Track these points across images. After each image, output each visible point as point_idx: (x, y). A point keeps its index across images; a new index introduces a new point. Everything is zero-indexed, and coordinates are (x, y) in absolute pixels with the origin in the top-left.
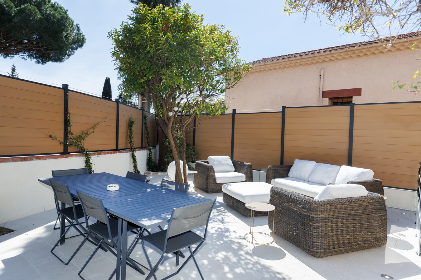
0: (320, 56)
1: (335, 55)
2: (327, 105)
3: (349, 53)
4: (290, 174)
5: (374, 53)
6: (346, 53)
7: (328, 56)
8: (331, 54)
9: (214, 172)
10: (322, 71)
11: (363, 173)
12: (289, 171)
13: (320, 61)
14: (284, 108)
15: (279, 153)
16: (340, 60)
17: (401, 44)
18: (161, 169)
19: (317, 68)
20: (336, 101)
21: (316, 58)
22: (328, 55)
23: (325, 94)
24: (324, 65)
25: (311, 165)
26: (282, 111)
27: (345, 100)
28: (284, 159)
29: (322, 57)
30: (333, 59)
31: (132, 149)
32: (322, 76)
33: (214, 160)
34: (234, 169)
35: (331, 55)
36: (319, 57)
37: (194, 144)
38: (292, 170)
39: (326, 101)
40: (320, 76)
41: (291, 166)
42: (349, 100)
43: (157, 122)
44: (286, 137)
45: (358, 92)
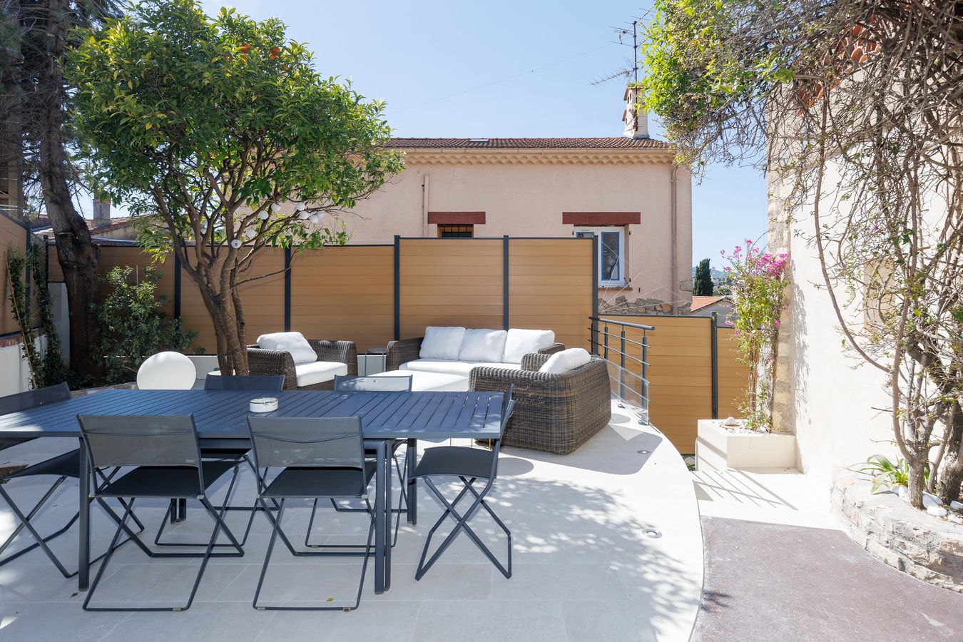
0: (424, 153)
1: (447, 156)
2: (436, 237)
3: (468, 156)
4: (421, 354)
5: (500, 163)
6: (463, 155)
7: (437, 156)
8: (442, 153)
9: (293, 364)
10: (427, 179)
11: (543, 336)
12: (419, 348)
13: (423, 161)
14: (397, 238)
15: (391, 318)
16: (453, 164)
17: (533, 155)
18: (85, 381)
19: (418, 172)
20: (448, 229)
21: (417, 156)
22: (436, 153)
23: (432, 217)
24: (428, 169)
25: (459, 333)
26: (393, 243)
27: (463, 229)
28: (401, 328)
29: (427, 156)
30: (443, 161)
31: (26, 333)
32: (426, 187)
33: (274, 341)
34: (316, 357)
35: (442, 155)
36: (422, 155)
37: (177, 313)
38: (424, 345)
39: (433, 230)
40: (423, 186)
41: (421, 340)
42: (469, 229)
43: (66, 263)
44: (402, 289)
45: (480, 217)
